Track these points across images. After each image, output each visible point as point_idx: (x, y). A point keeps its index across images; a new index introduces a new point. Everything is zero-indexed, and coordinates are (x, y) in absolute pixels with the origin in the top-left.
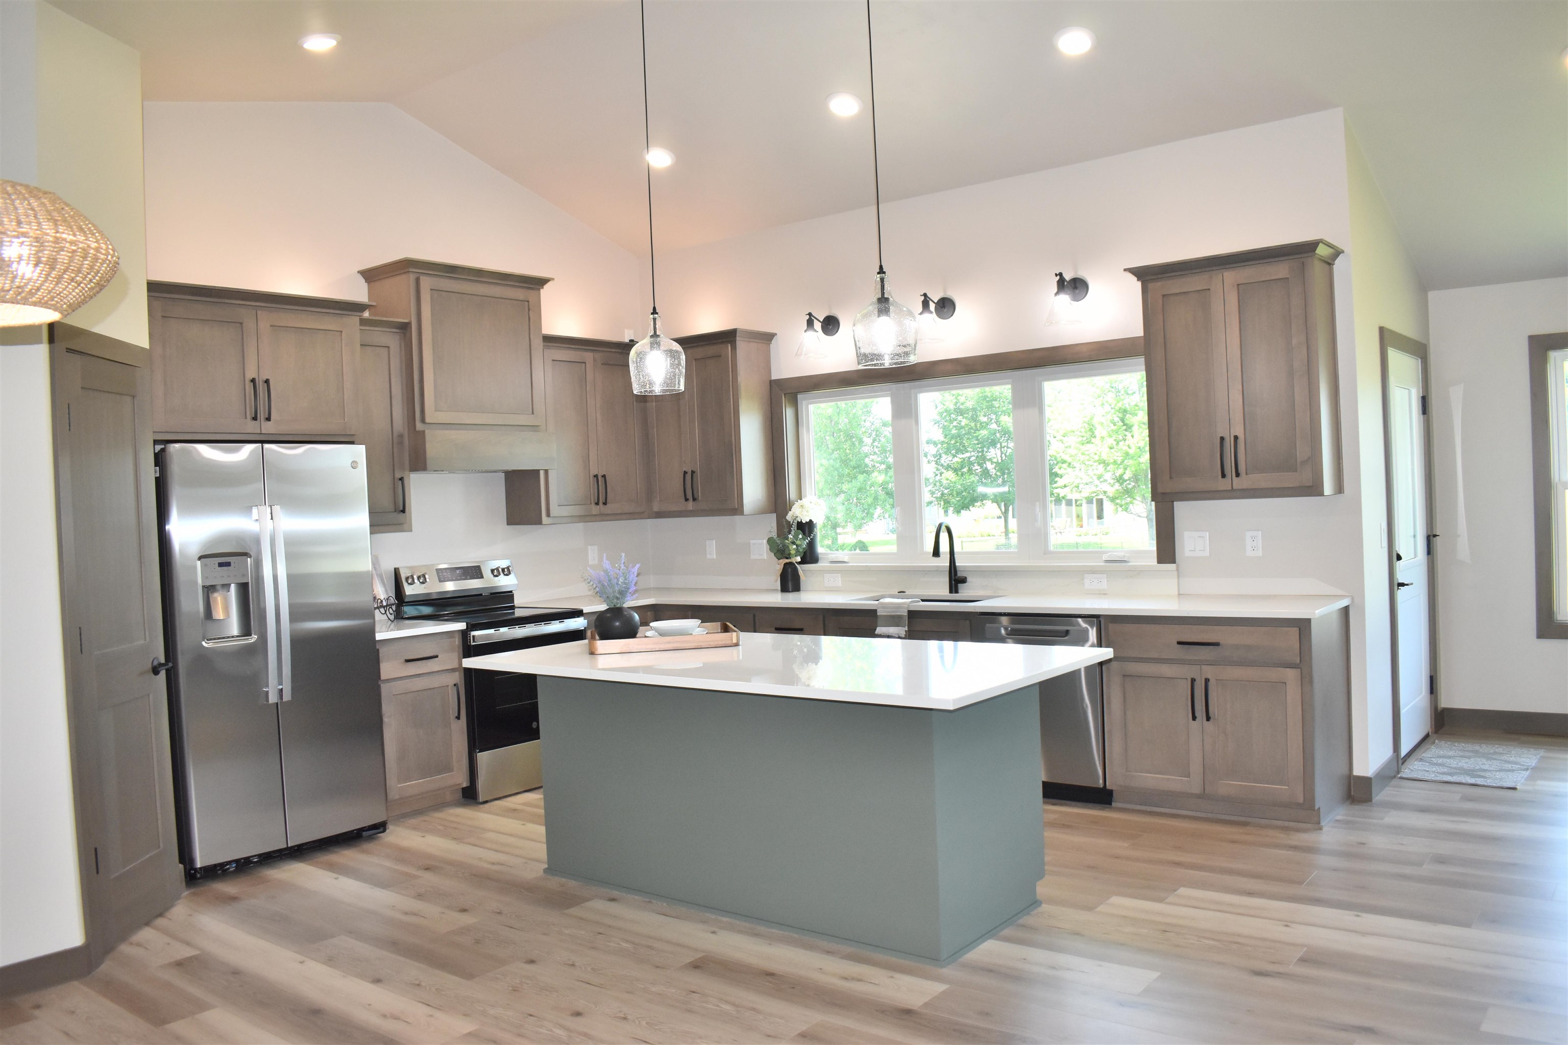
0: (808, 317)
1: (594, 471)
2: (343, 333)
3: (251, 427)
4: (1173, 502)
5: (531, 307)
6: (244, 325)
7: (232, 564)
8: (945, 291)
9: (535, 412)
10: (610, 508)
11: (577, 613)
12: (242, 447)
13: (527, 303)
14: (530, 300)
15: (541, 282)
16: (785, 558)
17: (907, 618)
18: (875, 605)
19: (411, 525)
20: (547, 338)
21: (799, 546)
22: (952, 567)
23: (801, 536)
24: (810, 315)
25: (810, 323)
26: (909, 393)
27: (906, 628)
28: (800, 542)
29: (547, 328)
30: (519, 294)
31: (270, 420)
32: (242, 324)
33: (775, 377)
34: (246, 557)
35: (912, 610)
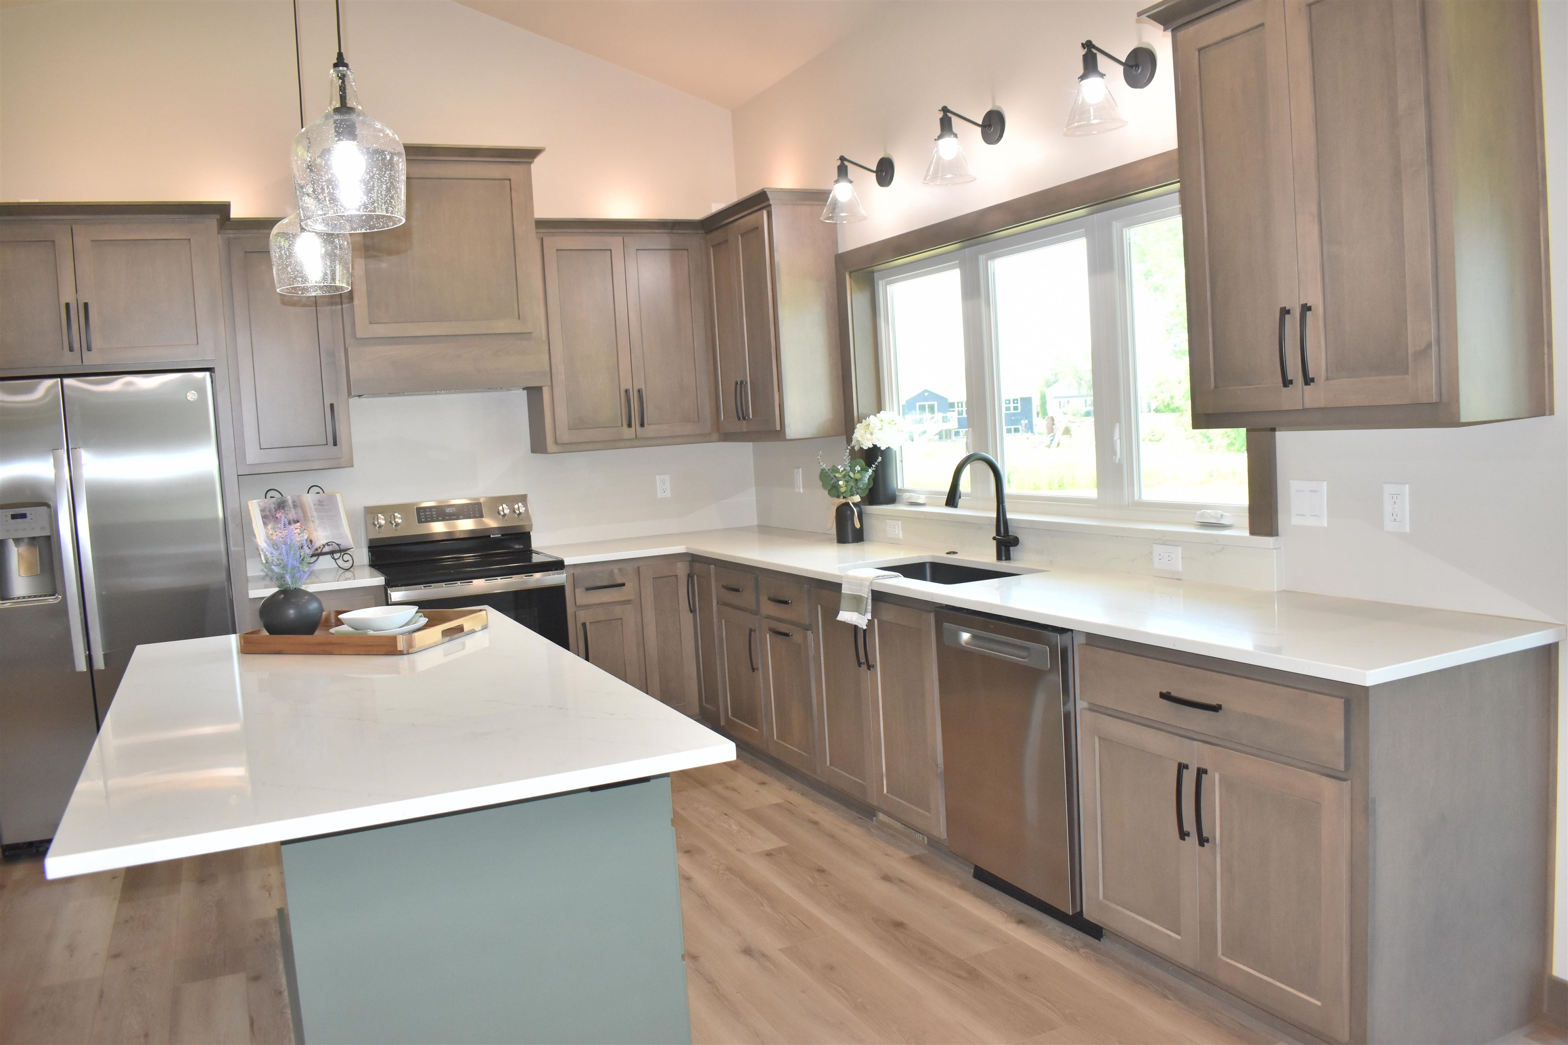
0: (838, 164)
1: (626, 384)
2: (192, 241)
3: (69, 359)
4: (1273, 430)
5: (513, 186)
6: (56, 243)
7: (27, 515)
8: (1000, 98)
9: (521, 318)
10: (650, 430)
11: (558, 565)
12: (40, 382)
13: (508, 182)
14: (512, 177)
15: (529, 155)
16: (838, 497)
17: (870, 601)
18: (842, 577)
19: (351, 459)
20: (544, 225)
21: (856, 481)
22: (1001, 521)
23: (858, 468)
24: (842, 159)
25: (842, 171)
26: (977, 261)
27: (869, 616)
28: (858, 476)
29: (542, 212)
30: (496, 170)
31: (89, 349)
32: (53, 242)
33: (841, 250)
34: (45, 508)
35: (875, 589)
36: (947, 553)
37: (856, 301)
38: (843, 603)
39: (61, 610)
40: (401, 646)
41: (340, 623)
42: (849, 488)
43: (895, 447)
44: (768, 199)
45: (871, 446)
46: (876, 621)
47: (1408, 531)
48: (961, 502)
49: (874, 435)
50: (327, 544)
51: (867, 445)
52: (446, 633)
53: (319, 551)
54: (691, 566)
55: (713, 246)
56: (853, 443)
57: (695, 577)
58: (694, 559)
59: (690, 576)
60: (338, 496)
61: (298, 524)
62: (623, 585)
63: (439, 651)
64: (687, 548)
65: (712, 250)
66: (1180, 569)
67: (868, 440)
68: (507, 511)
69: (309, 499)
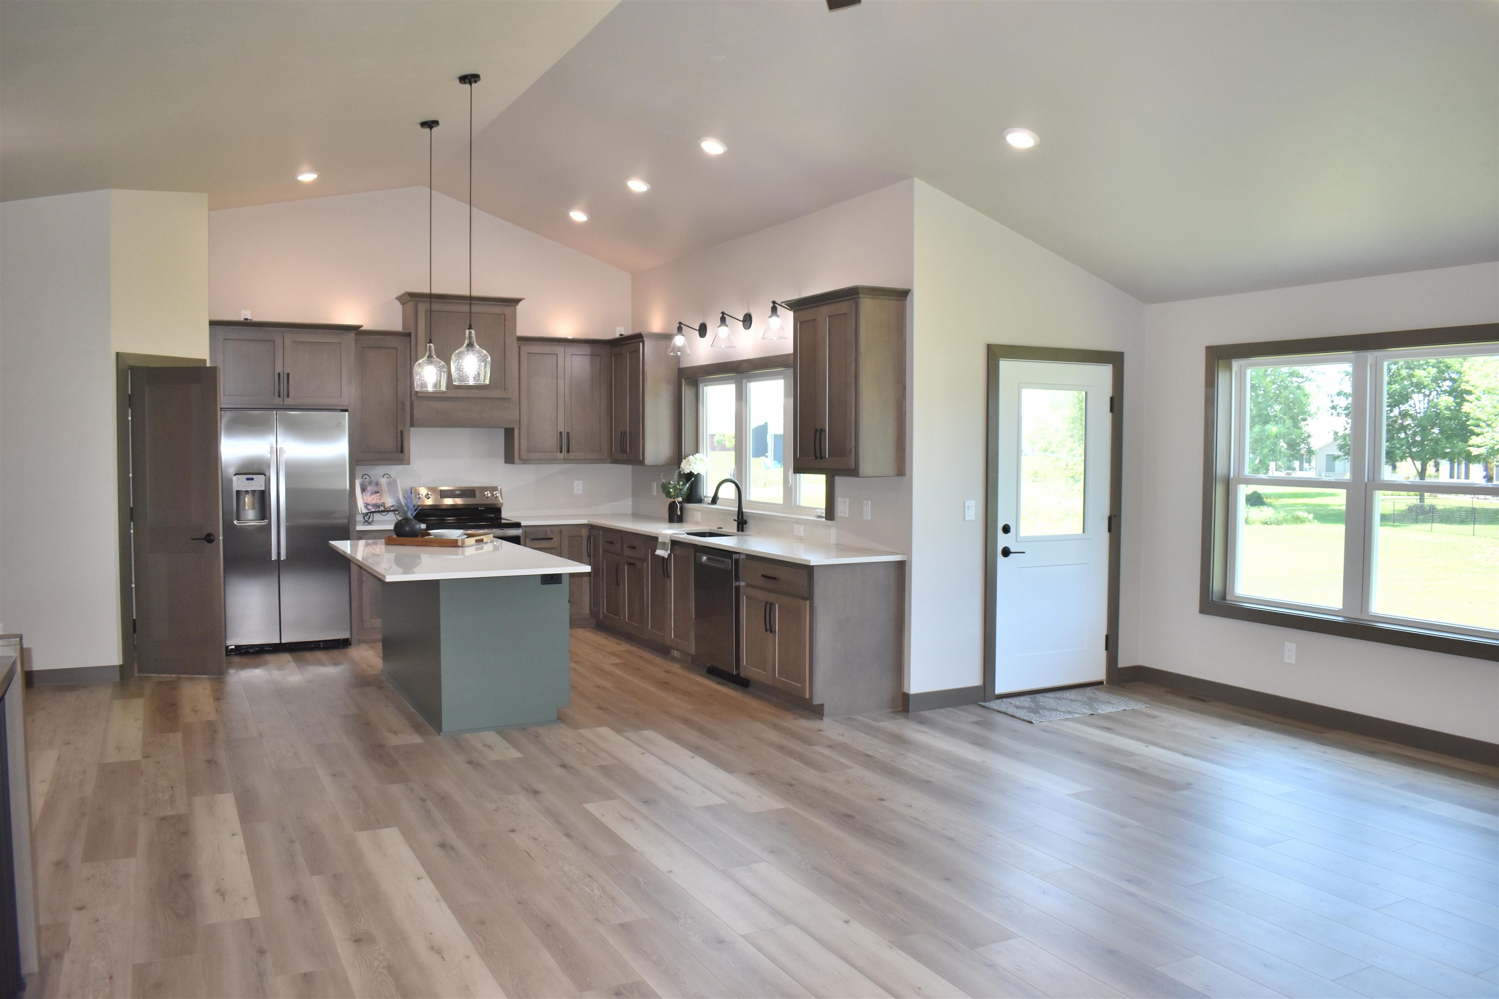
0: (678, 325)
1: (561, 428)
2: (342, 344)
3: (277, 401)
4: (834, 476)
5: (506, 318)
7: (254, 479)
8: (748, 310)
9: (506, 390)
10: (572, 455)
11: (517, 525)
13: (503, 316)
14: (506, 314)
15: (515, 302)
16: (671, 498)
17: (670, 545)
18: (658, 534)
19: (409, 461)
20: (521, 339)
21: (680, 490)
22: (740, 512)
23: (681, 483)
24: (680, 323)
25: (680, 329)
26: (742, 382)
27: (669, 552)
28: (681, 487)
29: (521, 332)
30: (497, 310)
31: (288, 396)
32: (274, 341)
33: (681, 367)
34: (263, 476)
35: (672, 539)
36: (718, 528)
37: (687, 393)
38: (659, 546)
39: (268, 527)
40: (460, 543)
41: (429, 534)
42: (676, 493)
43: (703, 473)
44: (643, 338)
45: (689, 472)
46: (672, 555)
47: (870, 519)
48: (718, 502)
49: (691, 467)
50: (392, 506)
51: (687, 471)
52: (477, 541)
53: (388, 509)
54: (590, 532)
55: (615, 355)
56: (681, 469)
57: (592, 538)
58: (592, 527)
59: (589, 537)
60: (398, 480)
61: (378, 494)
62: (552, 539)
63: (473, 549)
64: (588, 521)
65: (613, 357)
66: (803, 535)
67: (688, 468)
68: (489, 495)
69: (383, 481)
